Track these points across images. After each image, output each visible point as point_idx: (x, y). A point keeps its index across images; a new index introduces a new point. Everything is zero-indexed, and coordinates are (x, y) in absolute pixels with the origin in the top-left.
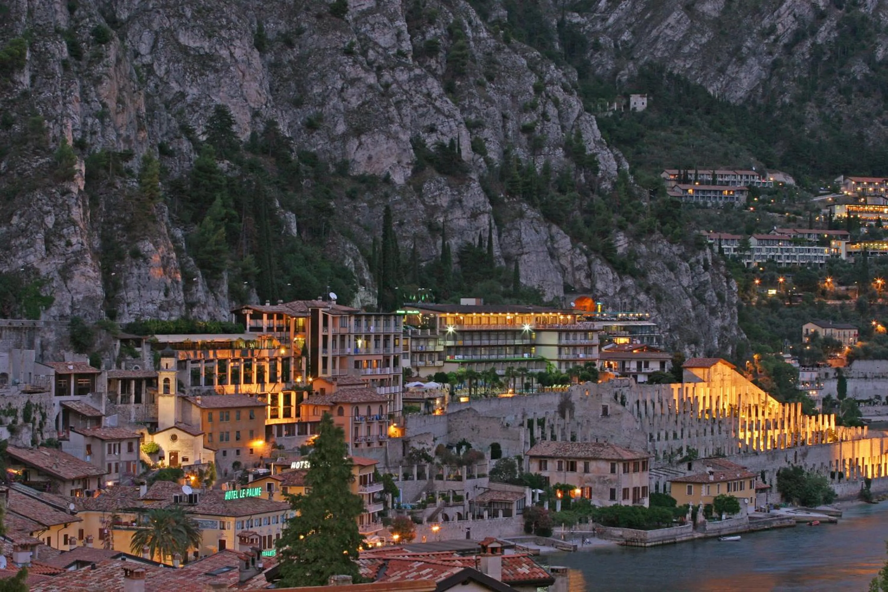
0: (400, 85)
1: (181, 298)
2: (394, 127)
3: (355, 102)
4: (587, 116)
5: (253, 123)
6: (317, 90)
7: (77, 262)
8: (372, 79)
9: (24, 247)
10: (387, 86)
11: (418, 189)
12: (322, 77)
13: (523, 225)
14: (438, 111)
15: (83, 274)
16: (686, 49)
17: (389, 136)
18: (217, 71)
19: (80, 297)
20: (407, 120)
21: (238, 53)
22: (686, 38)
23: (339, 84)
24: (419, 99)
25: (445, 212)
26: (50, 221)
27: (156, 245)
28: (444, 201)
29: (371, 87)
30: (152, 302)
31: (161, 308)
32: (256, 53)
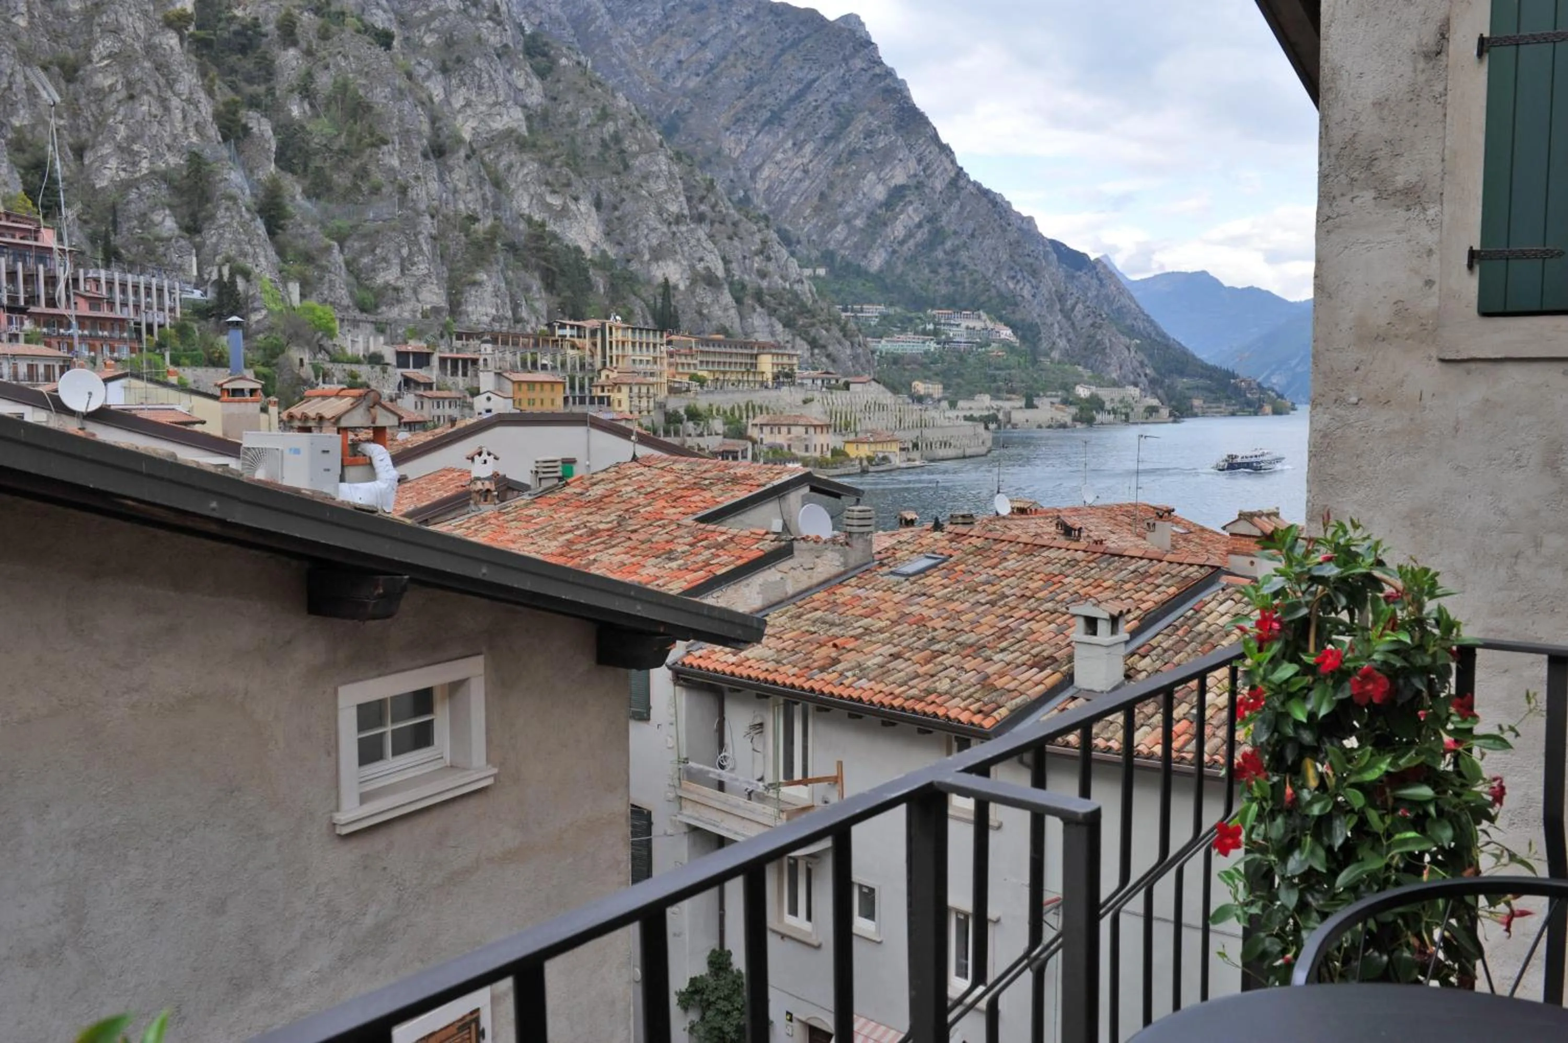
0: (682, 234)
1: (509, 314)
2: (679, 257)
3: (655, 242)
4: (792, 259)
5: (593, 251)
6: (633, 234)
7: (424, 282)
8: (665, 229)
9: (384, 269)
10: (674, 234)
11: (693, 292)
12: (636, 227)
13: (755, 316)
14: (705, 248)
15: (430, 291)
16: (846, 244)
17: (675, 261)
18: (569, 219)
19: (428, 307)
20: (686, 254)
21: (583, 209)
22: (846, 239)
23: (646, 231)
24: (693, 242)
25: (708, 307)
26: (405, 252)
27: (490, 277)
28: (708, 300)
29: (664, 233)
30: (487, 315)
31: (493, 320)
32: (594, 209)
